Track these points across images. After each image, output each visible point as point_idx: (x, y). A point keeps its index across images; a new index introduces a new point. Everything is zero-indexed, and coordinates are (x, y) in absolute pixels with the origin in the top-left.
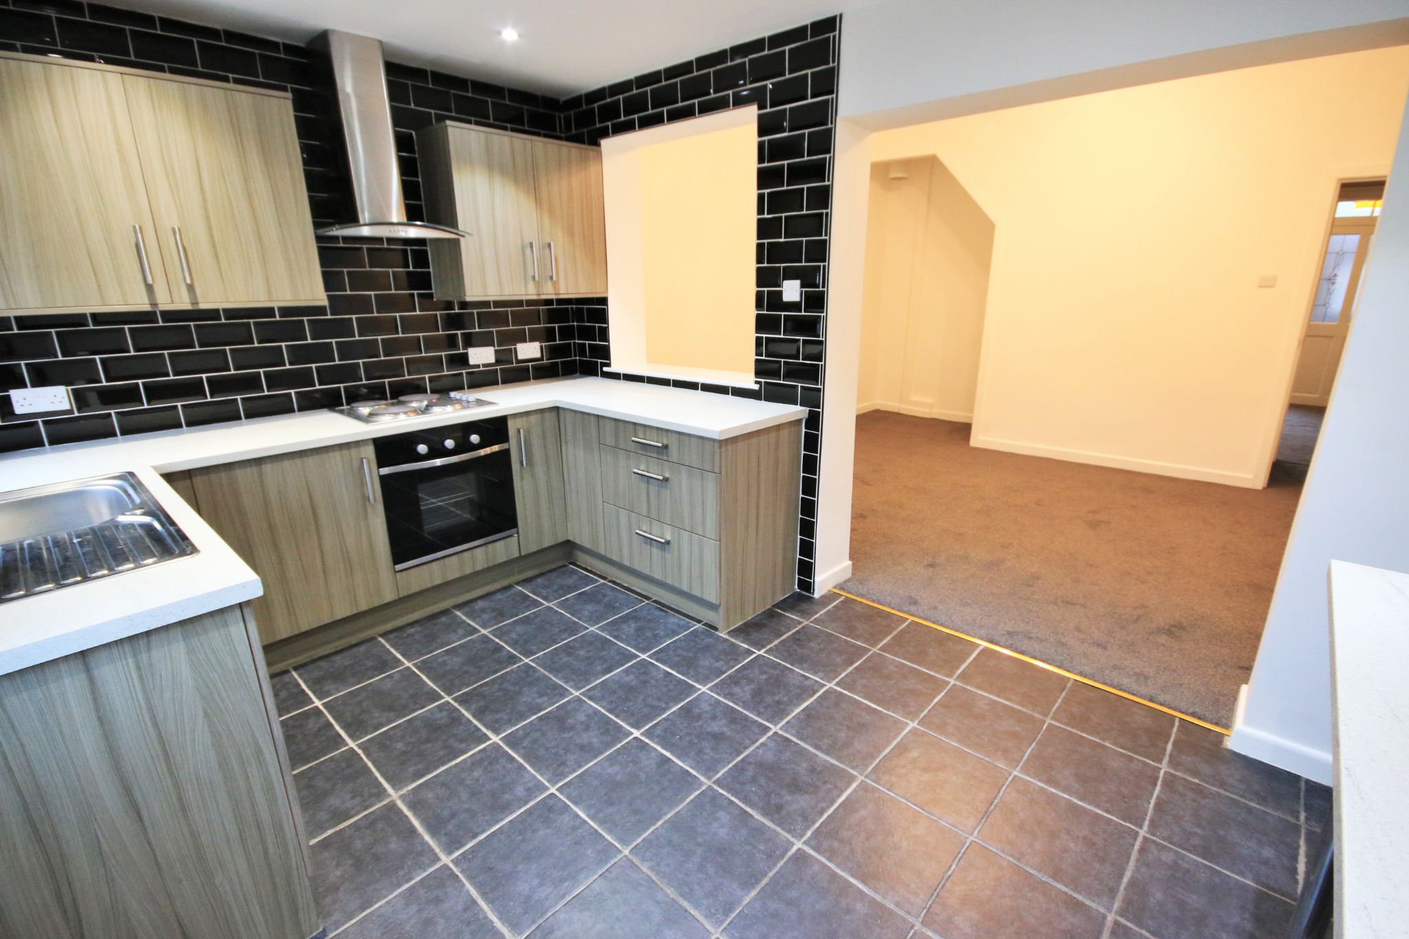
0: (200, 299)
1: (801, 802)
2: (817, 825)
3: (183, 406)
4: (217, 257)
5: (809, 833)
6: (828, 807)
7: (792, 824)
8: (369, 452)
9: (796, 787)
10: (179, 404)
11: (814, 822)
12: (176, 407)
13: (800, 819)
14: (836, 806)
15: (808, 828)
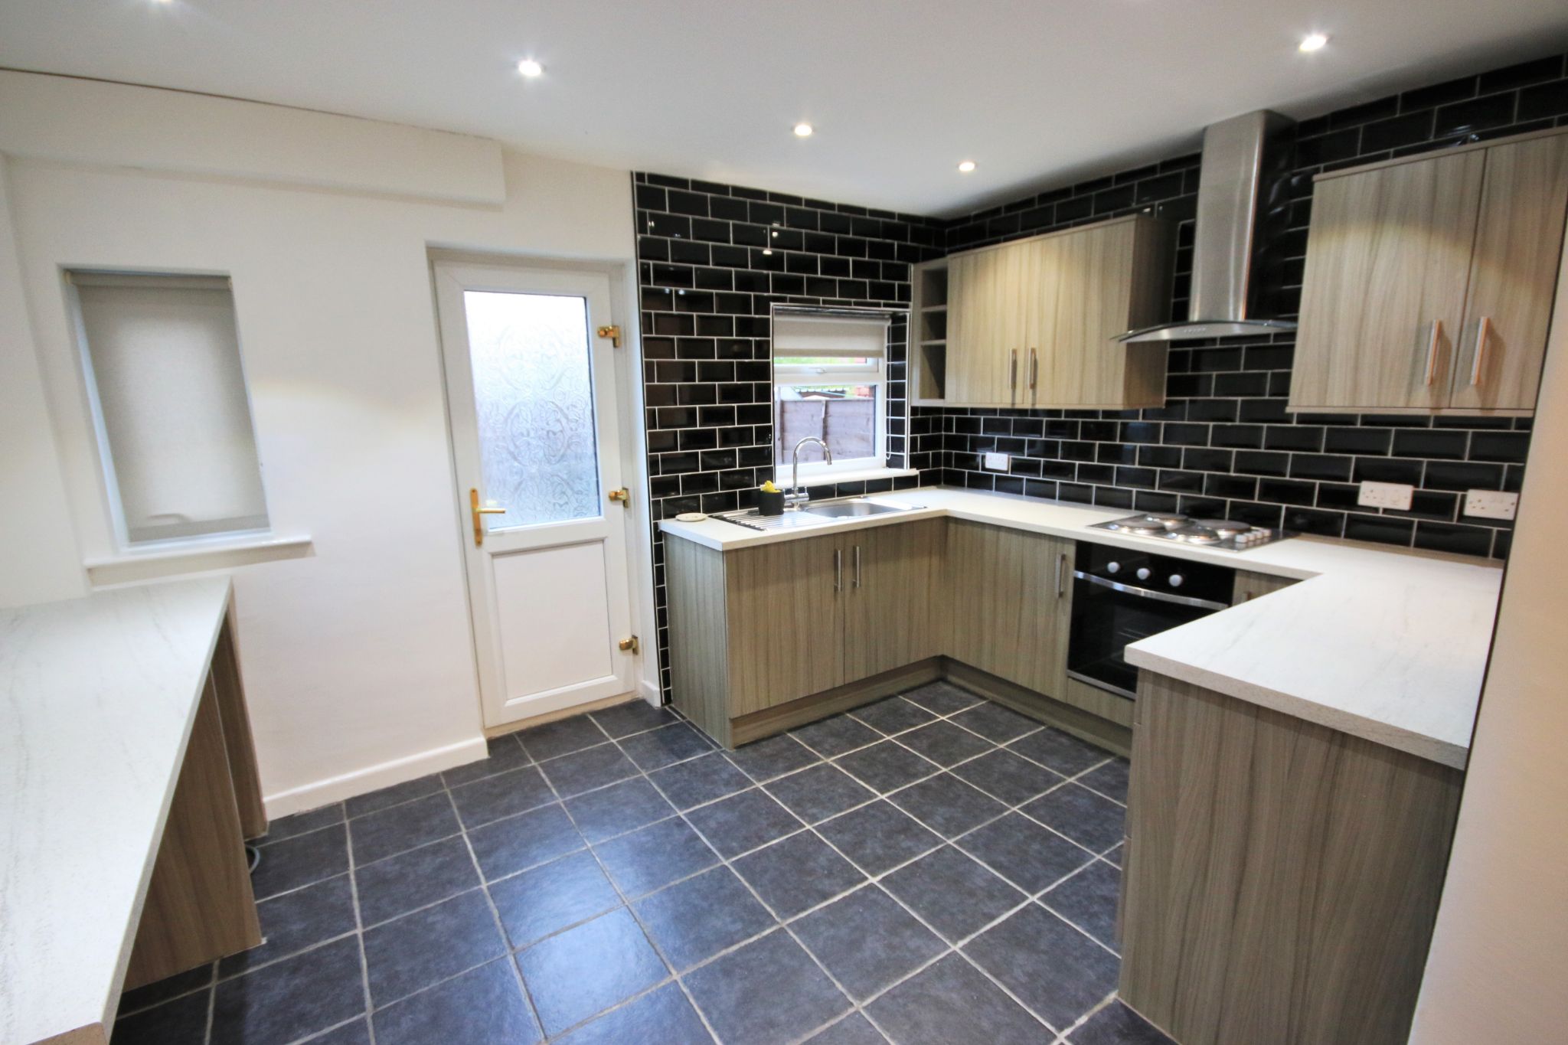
0: (1037, 401)
1: (728, 995)
2: (692, 1000)
3: (1062, 484)
4: (1053, 368)
5: (686, 990)
6: (710, 1019)
7: (702, 978)
8: (1071, 551)
9: (747, 999)
10: (1058, 481)
11: (696, 998)
12: (1054, 483)
13: (706, 987)
14: (709, 1029)
15: (692, 990)
